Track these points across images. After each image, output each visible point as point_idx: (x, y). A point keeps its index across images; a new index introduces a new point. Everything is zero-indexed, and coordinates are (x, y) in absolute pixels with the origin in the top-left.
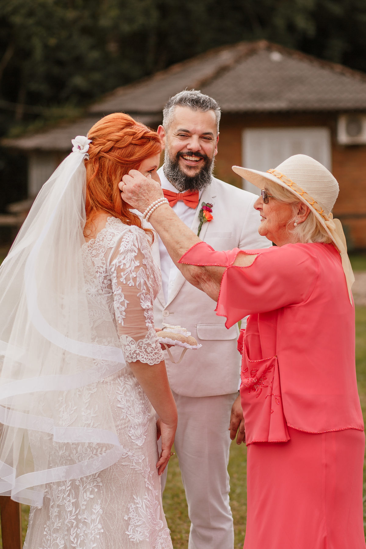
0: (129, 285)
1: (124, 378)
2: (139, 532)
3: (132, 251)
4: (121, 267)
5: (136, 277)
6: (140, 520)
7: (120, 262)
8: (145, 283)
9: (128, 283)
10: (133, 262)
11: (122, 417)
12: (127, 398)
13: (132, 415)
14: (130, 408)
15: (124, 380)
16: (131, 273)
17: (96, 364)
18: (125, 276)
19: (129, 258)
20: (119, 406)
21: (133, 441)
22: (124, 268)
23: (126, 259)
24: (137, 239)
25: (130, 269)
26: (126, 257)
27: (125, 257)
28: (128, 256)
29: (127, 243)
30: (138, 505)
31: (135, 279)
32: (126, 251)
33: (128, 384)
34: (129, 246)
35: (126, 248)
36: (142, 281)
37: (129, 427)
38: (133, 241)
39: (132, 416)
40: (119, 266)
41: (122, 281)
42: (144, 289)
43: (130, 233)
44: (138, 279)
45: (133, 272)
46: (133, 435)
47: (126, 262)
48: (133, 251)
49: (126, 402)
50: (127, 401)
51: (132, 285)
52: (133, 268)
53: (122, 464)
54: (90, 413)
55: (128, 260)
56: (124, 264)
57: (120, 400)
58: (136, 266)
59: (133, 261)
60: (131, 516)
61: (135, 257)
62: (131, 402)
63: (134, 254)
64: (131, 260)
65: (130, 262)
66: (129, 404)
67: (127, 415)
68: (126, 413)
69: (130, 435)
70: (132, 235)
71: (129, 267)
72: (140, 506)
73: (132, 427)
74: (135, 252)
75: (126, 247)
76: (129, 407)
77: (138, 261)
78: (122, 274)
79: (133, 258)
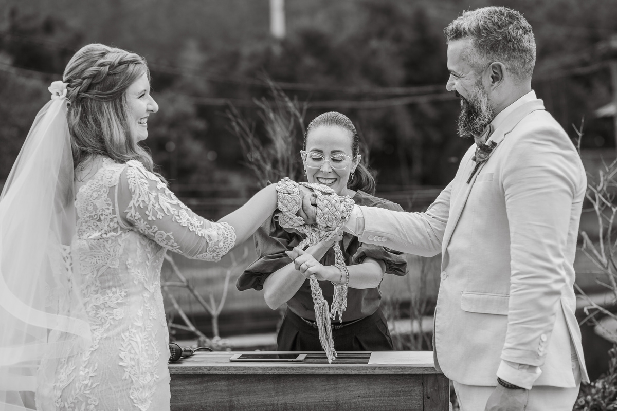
7: (138, 201)
10: (150, 195)
16: (155, 206)
18: (151, 213)
22: (145, 205)
23: (142, 195)
25: (151, 203)
26: (141, 193)
40: (139, 205)
47: (143, 198)
52: (154, 201)
59: (149, 193)
65: (147, 196)
74: (146, 184)
75: (135, 184)
78: (147, 212)
79: (148, 190)
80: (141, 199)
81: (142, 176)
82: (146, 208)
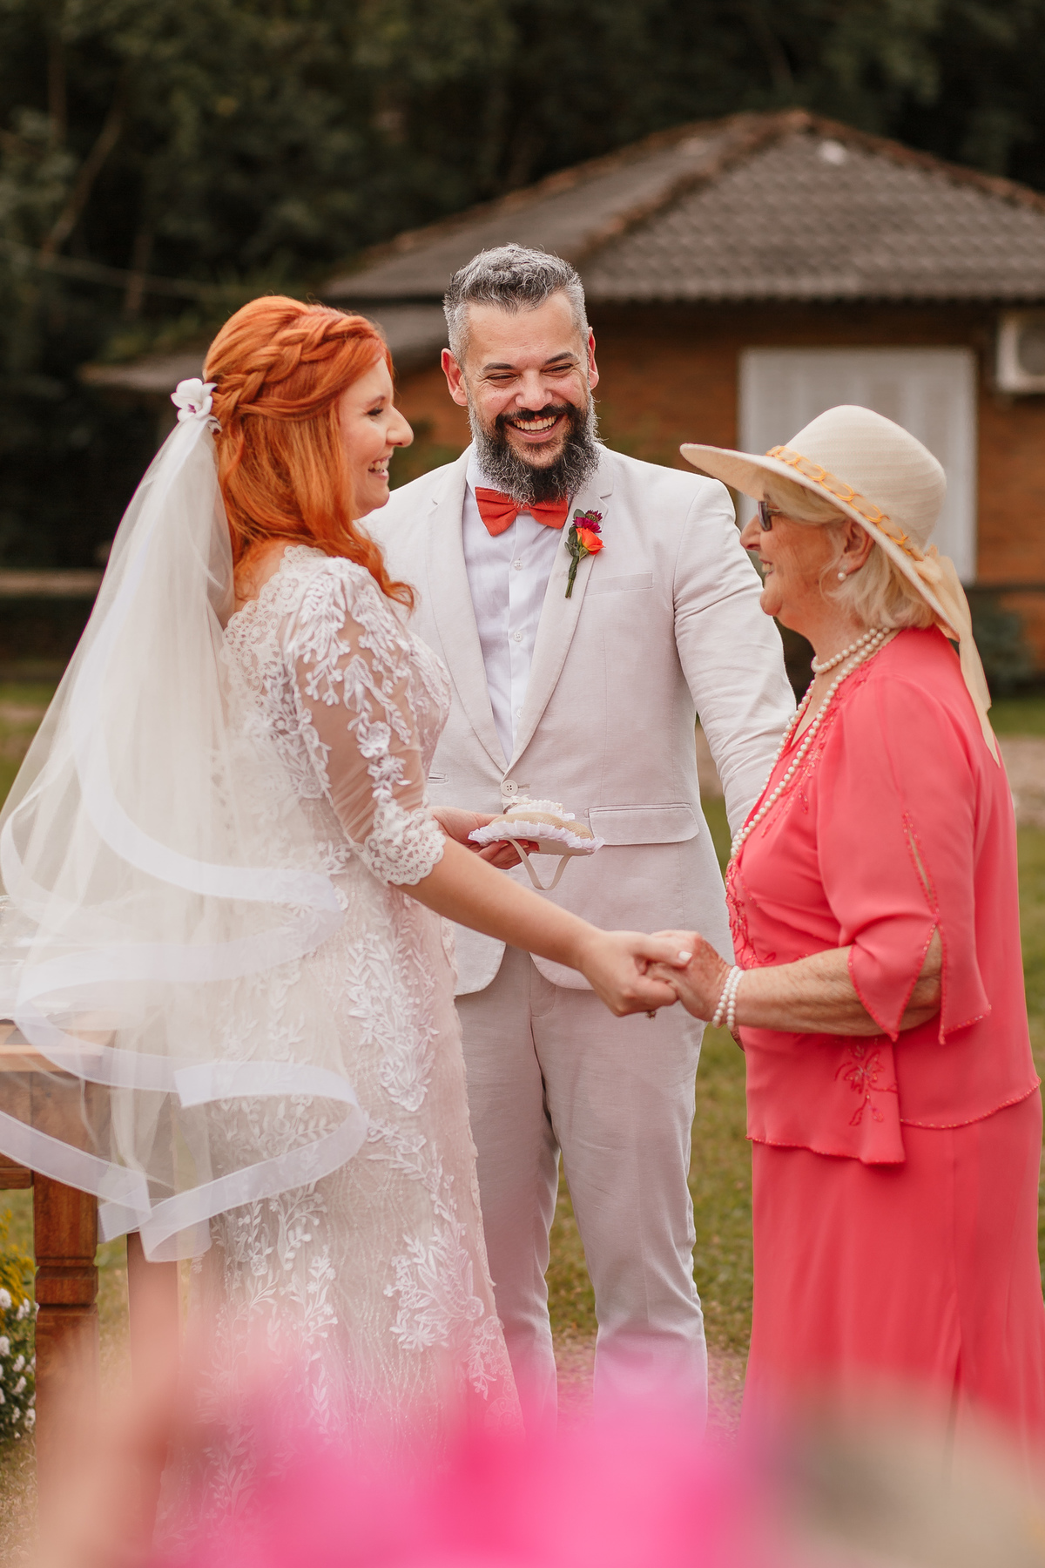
0: (325, 702)
1: (365, 944)
2: (421, 1326)
3: (330, 618)
4: (306, 659)
5: (342, 682)
6: (423, 1296)
7: (302, 647)
8: (368, 694)
9: (324, 698)
10: (333, 645)
11: (362, 1042)
12: (374, 993)
13: (387, 1035)
14: (381, 1018)
15: (364, 949)
16: (330, 673)
17: (296, 911)
19: (323, 635)
20: (353, 1012)
21: (393, 1099)
22: (313, 661)
24: (343, 589)
25: (327, 662)
26: (317, 633)
27: (314, 633)
28: (321, 631)
29: (318, 600)
30: (415, 1260)
31: (339, 686)
32: (316, 618)
33: (373, 959)
34: (323, 608)
35: (316, 612)
36: (359, 689)
37: (381, 1066)
38: (333, 594)
39: (388, 1038)
40: (301, 657)
41: (309, 693)
42: (366, 710)
43: (327, 577)
44: (347, 686)
45: (335, 669)
46: (392, 1085)
47: (317, 645)
48: (333, 618)
49: (372, 1003)
50: (374, 1000)
51: (334, 703)
52: (334, 661)
53: (371, 1157)
54: (286, 1036)
55: (322, 641)
56: (313, 651)
57: (355, 999)
58: (341, 653)
59: (335, 641)
60: (401, 1288)
61: (340, 632)
62: (383, 1002)
63: (336, 626)
64: (328, 640)
65: (327, 645)
66: (378, 1008)
67: (377, 1036)
68: (373, 1030)
69: (385, 1085)
70: (330, 581)
71: (325, 658)
72: (422, 1261)
73: (388, 1064)
74: (339, 621)
75: (314, 610)
76: (380, 1015)
77: (346, 642)
78: (309, 676)
79: (334, 635)
80: (311, 645)
81: (341, 602)
82: (311, 666)
